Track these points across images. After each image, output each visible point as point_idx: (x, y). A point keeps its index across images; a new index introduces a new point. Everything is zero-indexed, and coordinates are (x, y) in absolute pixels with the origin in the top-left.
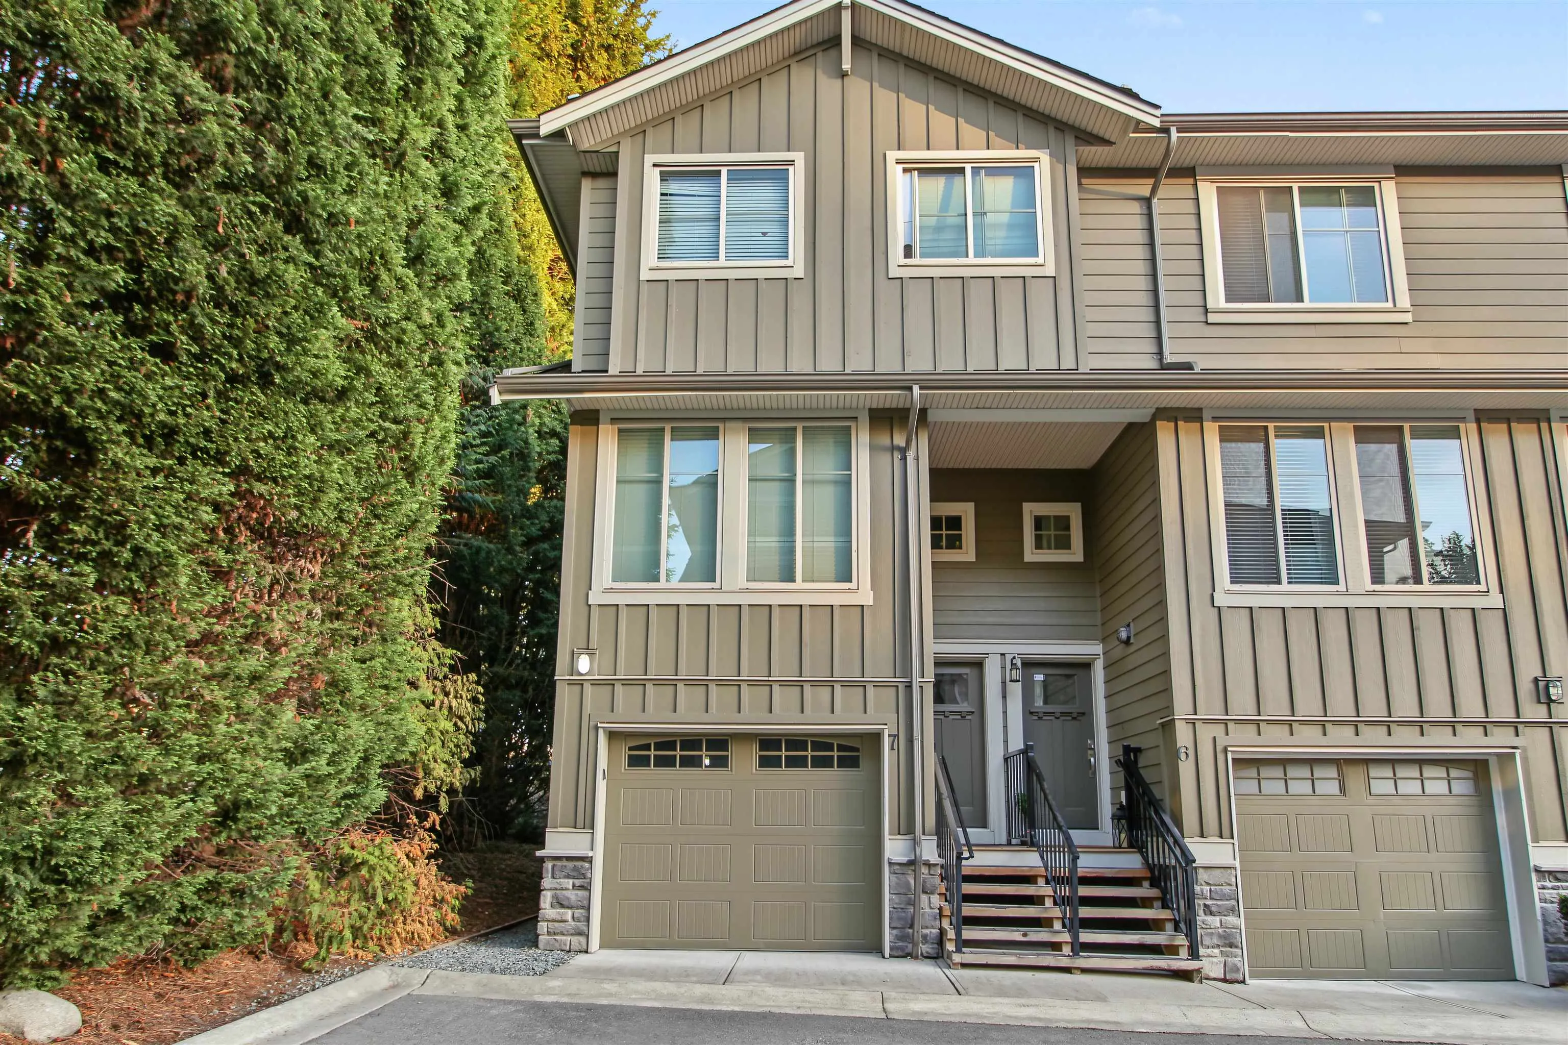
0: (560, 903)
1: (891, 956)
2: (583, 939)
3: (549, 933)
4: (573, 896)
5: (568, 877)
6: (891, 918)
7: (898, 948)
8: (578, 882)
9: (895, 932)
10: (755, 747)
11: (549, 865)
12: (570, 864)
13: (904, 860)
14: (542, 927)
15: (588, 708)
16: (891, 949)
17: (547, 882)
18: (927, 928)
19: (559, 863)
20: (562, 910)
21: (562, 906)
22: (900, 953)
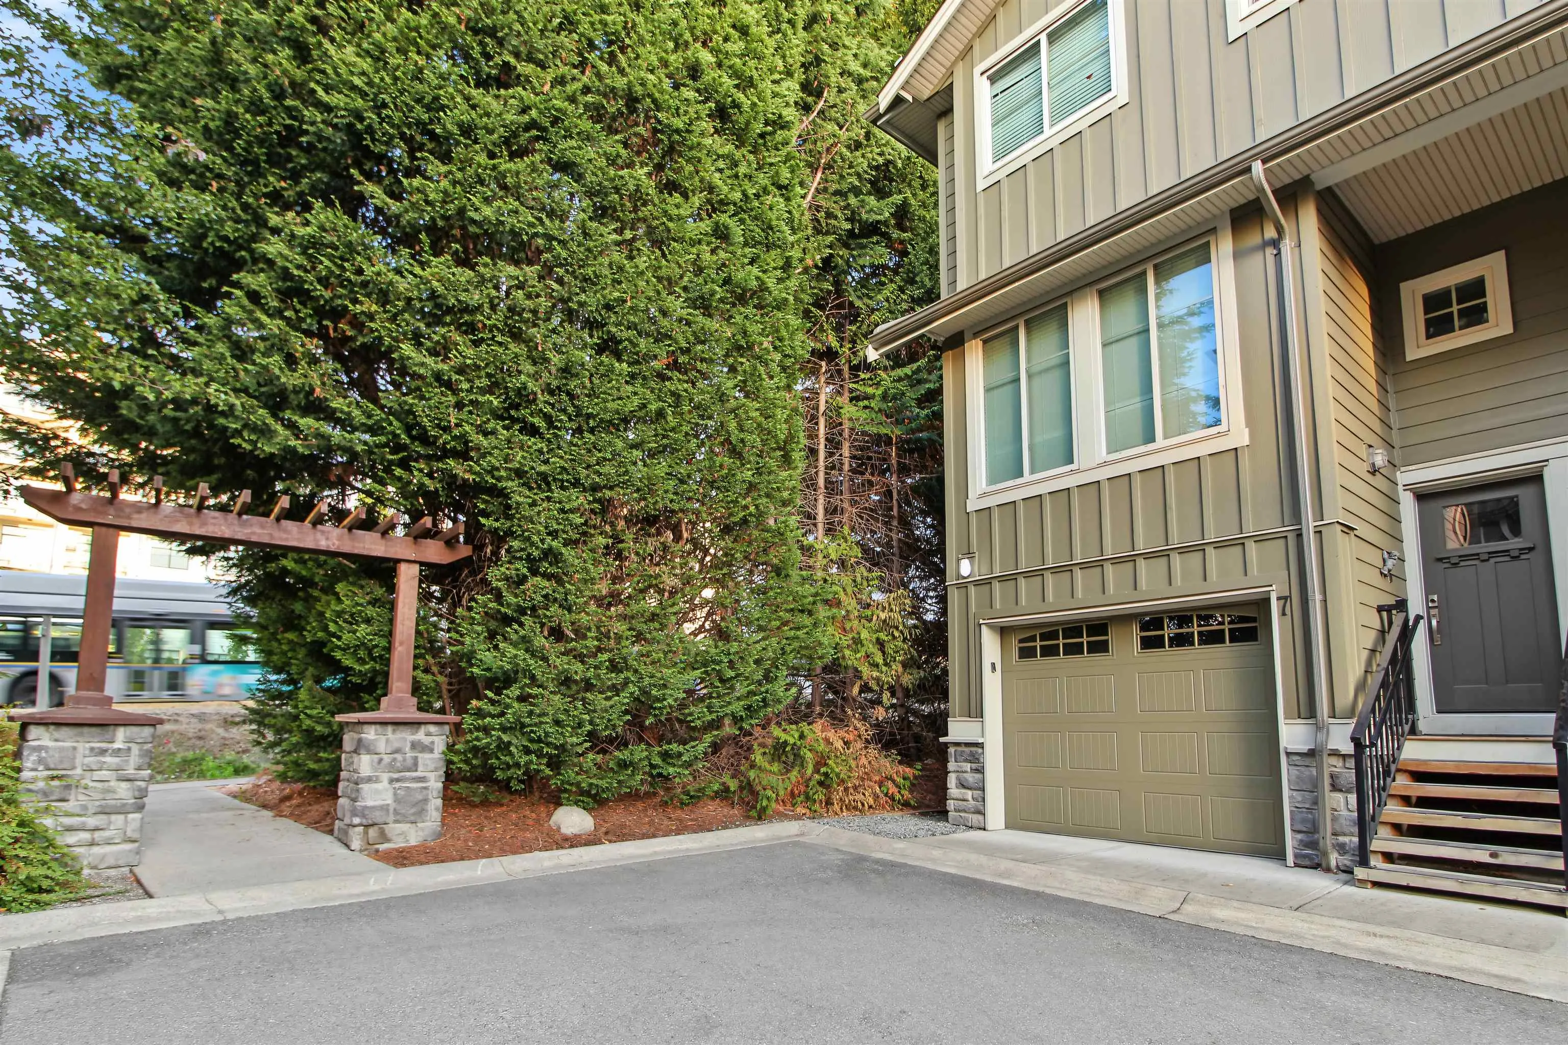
0: (962, 785)
1: (1297, 865)
2: (981, 817)
3: (956, 810)
4: (971, 778)
5: (966, 761)
6: (1292, 819)
7: (1305, 856)
8: (974, 766)
9: (1299, 836)
10: (1135, 629)
11: (952, 750)
12: (967, 750)
13: (1304, 748)
14: (951, 805)
15: (973, 608)
16: (1296, 856)
17: (951, 766)
18: (1345, 835)
19: (959, 749)
20: (964, 791)
21: (964, 787)
22: (1308, 863)
